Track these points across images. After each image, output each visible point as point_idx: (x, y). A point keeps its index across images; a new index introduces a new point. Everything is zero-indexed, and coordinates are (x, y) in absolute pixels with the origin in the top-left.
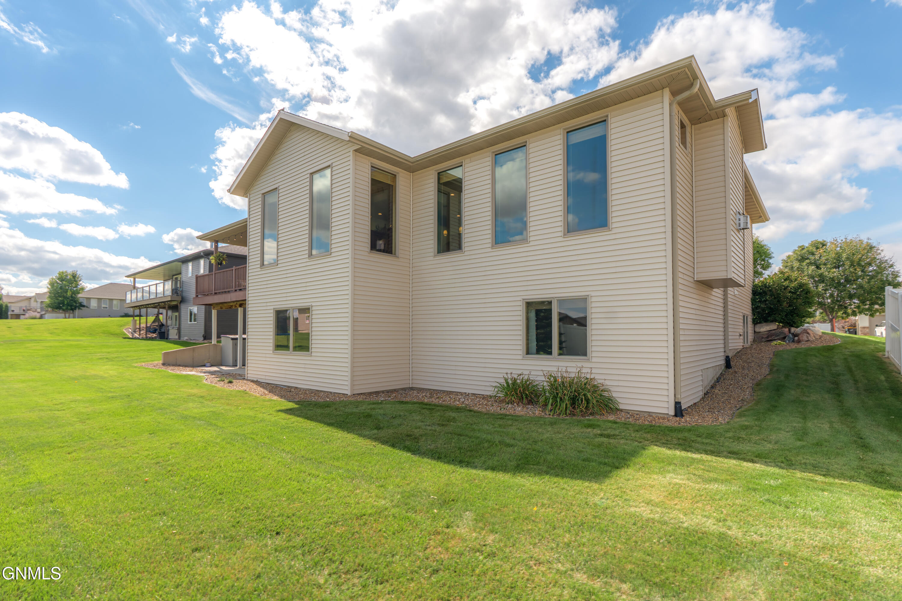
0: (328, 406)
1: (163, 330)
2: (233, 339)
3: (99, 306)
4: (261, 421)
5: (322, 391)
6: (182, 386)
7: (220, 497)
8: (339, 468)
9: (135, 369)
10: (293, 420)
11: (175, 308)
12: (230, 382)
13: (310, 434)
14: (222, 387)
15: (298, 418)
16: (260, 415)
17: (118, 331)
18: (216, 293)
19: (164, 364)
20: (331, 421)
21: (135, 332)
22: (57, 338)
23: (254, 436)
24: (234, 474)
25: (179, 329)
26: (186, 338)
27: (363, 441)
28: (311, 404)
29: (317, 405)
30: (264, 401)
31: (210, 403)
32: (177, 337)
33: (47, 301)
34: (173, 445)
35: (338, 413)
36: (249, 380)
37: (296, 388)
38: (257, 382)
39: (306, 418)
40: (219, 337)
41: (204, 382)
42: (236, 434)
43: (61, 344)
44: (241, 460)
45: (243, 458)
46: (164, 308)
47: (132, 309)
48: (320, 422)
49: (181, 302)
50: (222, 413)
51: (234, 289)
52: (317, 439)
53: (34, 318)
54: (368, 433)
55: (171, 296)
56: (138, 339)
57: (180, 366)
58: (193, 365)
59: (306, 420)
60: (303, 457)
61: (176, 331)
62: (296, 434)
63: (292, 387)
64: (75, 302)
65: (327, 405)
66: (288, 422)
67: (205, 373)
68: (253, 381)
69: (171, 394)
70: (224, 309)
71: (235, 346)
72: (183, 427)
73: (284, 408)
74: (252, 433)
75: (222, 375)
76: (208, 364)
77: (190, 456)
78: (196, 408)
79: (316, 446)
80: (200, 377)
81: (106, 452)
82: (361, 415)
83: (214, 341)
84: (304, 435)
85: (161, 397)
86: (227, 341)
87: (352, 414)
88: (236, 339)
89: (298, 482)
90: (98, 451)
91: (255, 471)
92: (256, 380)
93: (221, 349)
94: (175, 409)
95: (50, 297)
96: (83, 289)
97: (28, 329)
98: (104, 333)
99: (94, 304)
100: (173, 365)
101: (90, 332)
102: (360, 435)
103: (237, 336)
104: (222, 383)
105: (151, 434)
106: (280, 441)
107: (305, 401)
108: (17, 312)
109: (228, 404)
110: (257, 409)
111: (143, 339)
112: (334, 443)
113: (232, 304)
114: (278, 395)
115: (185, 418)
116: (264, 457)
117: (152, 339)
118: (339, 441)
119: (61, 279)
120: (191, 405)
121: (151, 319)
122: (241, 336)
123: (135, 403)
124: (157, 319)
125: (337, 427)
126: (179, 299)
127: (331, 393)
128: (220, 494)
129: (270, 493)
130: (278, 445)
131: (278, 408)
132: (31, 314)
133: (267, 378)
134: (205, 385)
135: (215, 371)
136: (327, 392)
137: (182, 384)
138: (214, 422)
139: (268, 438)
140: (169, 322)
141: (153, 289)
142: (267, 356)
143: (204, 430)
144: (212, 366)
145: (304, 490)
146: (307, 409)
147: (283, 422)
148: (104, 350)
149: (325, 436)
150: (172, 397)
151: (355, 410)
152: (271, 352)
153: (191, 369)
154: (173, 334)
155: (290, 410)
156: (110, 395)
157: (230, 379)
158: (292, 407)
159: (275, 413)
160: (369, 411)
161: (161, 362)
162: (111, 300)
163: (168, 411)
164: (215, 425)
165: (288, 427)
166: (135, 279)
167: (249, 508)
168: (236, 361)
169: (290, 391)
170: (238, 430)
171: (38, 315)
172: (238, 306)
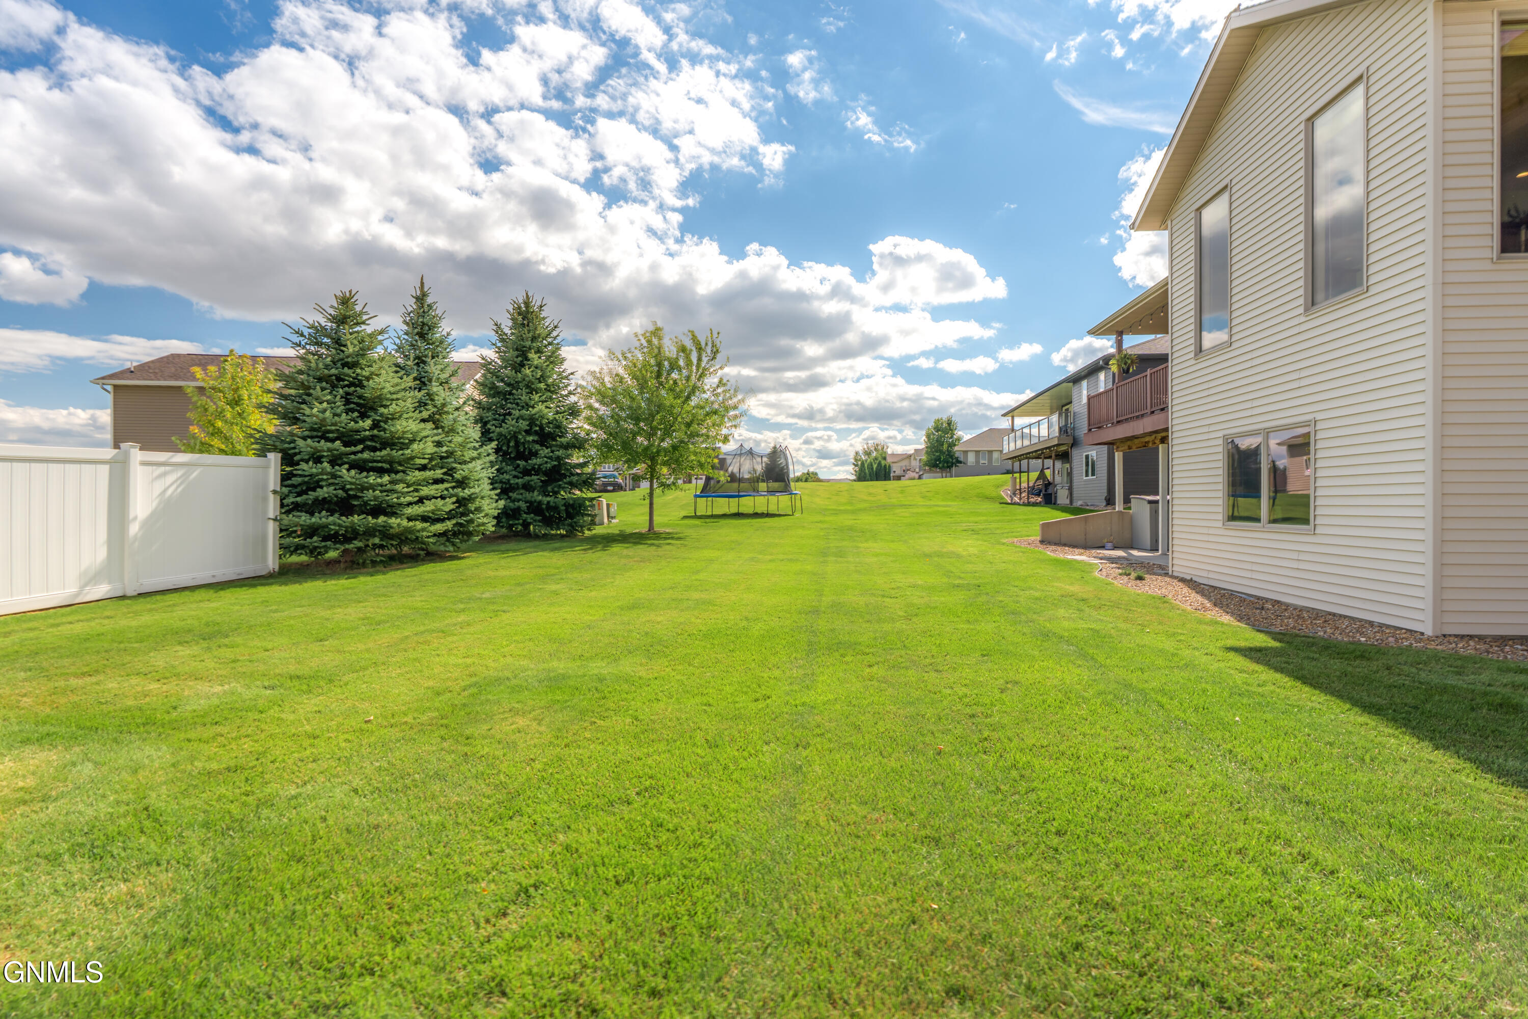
0: (1362, 657)
1: (1050, 491)
2: (1150, 502)
3: (977, 462)
4: (1186, 665)
5: (1345, 617)
6: (1059, 578)
7: (1055, 841)
8: (1408, 866)
9: (1002, 547)
10: (1263, 677)
11: (1065, 457)
12: (1140, 578)
13: (1309, 725)
14: (1125, 586)
15: (1278, 676)
16: (1186, 653)
17: (994, 494)
18: (1118, 422)
19: (1042, 542)
20: (1376, 700)
21: (1014, 494)
22: (928, 503)
23: (1164, 700)
24: (1101, 787)
25: (1071, 489)
26: (1080, 503)
27: (1493, 787)
28: (1313, 644)
29: (1329, 648)
30: (1200, 622)
31: (1094, 613)
32: (1068, 502)
33: (924, 458)
34: (1009, 686)
35: (1394, 679)
36: (1176, 578)
37: (1278, 602)
38: (1191, 583)
39: (1297, 678)
40: (1127, 501)
41: (1096, 574)
42: (1128, 686)
43: (929, 510)
44: (1125, 752)
45: (1131, 749)
46: (1050, 457)
47: (1010, 462)
48: (1339, 695)
49: (1072, 445)
50: (1111, 637)
51: (1148, 411)
52: (1331, 744)
53: (913, 479)
54: (1511, 764)
55: (1059, 438)
56: (1018, 504)
57: (1065, 545)
58: (1086, 546)
59: (1298, 684)
60: (1284, 788)
61: (1066, 492)
62: (1269, 716)
63: (1267, 600)
64: (952, 457)
65: (1362, 654)
66: (1250, 681)
67: (1101, 559)
68: (1182, 580)
69: (1037, 590)
70: (1134, 449)
71: (1154, 514)
72: (1036, 653)
73: (1243, 644)
74: (1162, 691)
75: (1128, 566)
76: (1109, 545)
77: (1030, 716)
78: (1069, 619)
79: (1326, 767)
80: (1091, 564)
81: (912, 675)
82: (1479, 700)
83: (1119, 506)
84: (1292, 724)
85: (1022, 593)
86: (1140, 506)
87: (1444, 689)
88: (1157, 502)
89: (1265, 872)
90: (902, 671)
91: (1150, 794)
92: (1188, 578)
93: (1132, 520)
94: (1035, 616)
95: (927, 453)
96: (959, 439)
97: (902, 492)
98: (978, 496)
99: (971, 458)
100: (1056, 544)
101: (963, 496)
102: (1485, 766)
103: (1158, 498)
104: (1126, 578)
105: (983, 656)
106: (1225, 726)
107: (1297, 636)
108: (899, 472)
109: (1126, 620)
110: (1182, 638)
111: (1024, 505)
112: (1389, 768)
113: (1147, 439)
114: (1232, 614)
115: (1046, 635)
116: (1178, 760)
117: (1035, 504)
118: (1405, 768)
119: (937, 429)
120: (1062, 612)
121: (1034, 475)
122: (1164, 498)
123: (984, 598)
124: (1042, 475)
125: (1394, 720)
126: (1070, 441)
127: (1371, 623)
128: (1058, 833)
129: (1178, 881)
130: (1218, 734)
131: (1231, 643)
132: (910, 474)
133: (1211, 575)
134: (1095, 579)
135: (1119, 558)
136: (1361, 620)
137: (1060, 574)
138: (1091, 651)
139: (1196, 710)
140: (1058, 479)
141: (1035, 431)
142: (1211, 531)
143: (1070, 666)
144: (1115, 548)
145: (1281, 911)
146: (1302, 654)
147: (1239, 678)
148: (972, 519)
149: (1354, 739)
150: (1037, 594)
151: (1452, 681)
152: (1220, 524)
153: (1082, 551)
154: (1062, 497)
155: (1259, 650)
156: (957, 582)
157: (1140, 573)
158: (1264, 645)
159: (1220, 654)
160: (1507, 691)
161: (1039, 538)
162: (990, 452)
163: (1023, 618)
164: (1092, 658)
165: (1250, 694)
166: (1013, 417)
167: (1114, 909)
168: (1157, 541)
169: (1263, 608)
170: (1133, 678)
171: (917, 476)
172: (1157, 441)
